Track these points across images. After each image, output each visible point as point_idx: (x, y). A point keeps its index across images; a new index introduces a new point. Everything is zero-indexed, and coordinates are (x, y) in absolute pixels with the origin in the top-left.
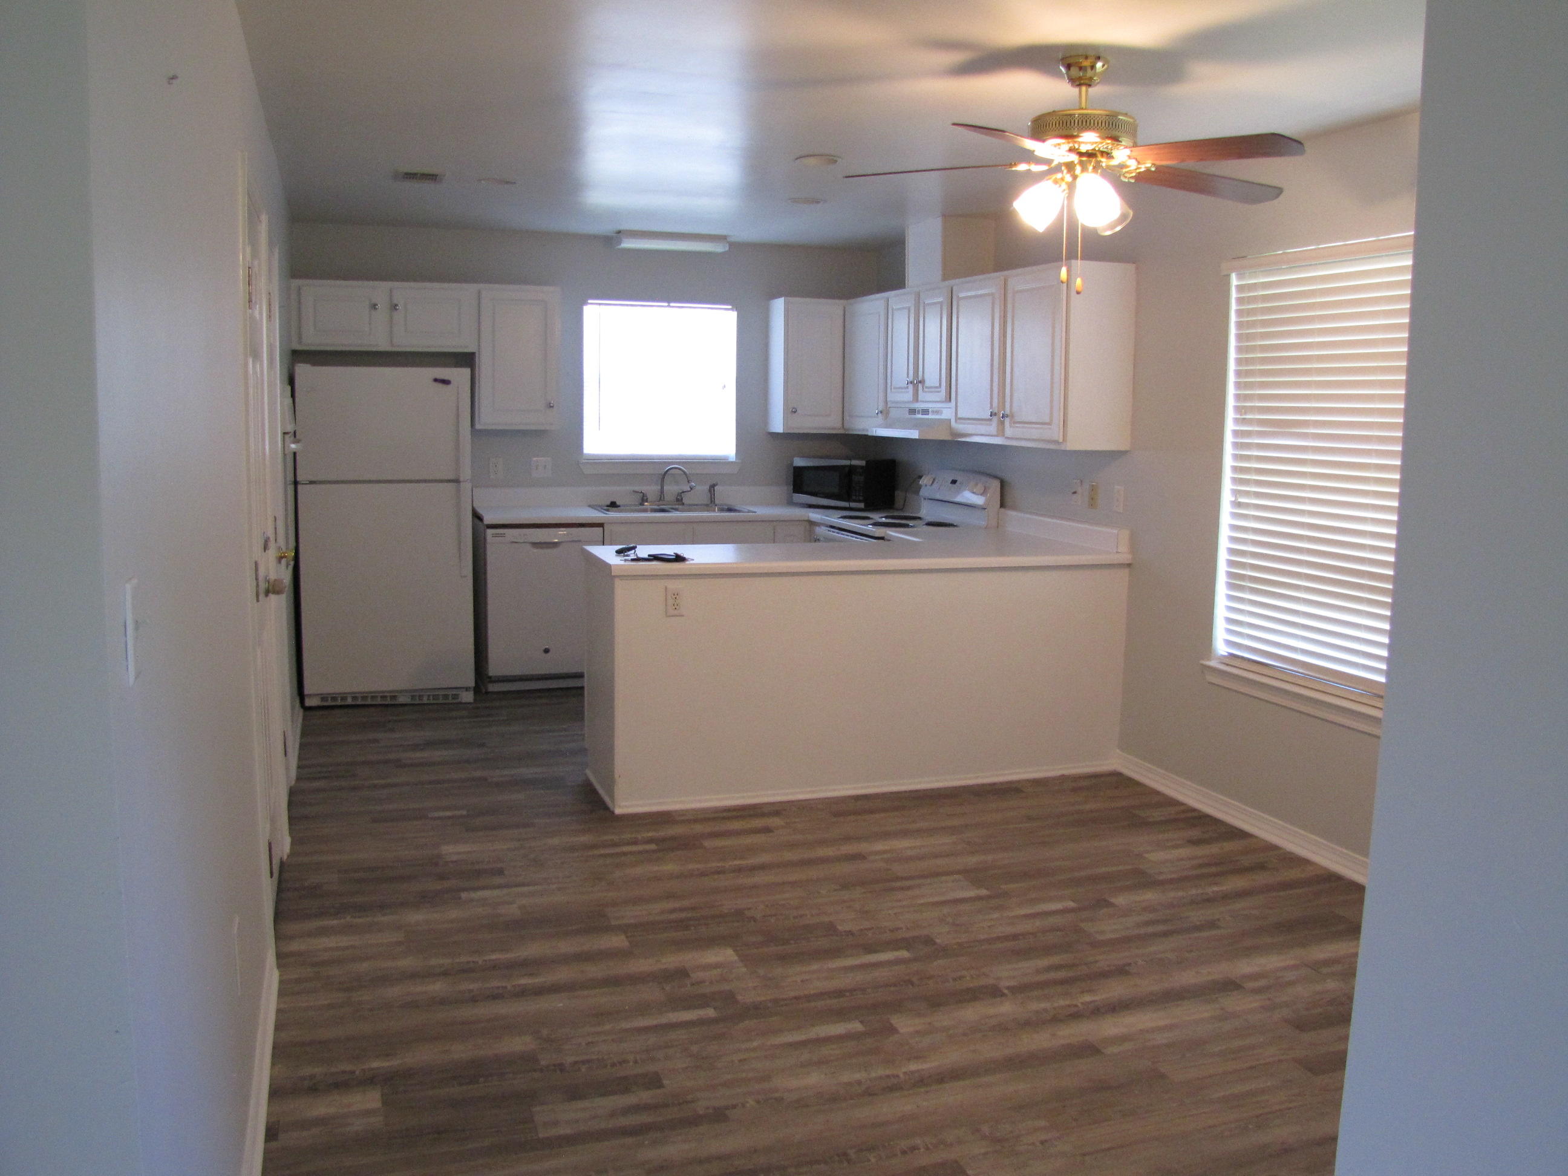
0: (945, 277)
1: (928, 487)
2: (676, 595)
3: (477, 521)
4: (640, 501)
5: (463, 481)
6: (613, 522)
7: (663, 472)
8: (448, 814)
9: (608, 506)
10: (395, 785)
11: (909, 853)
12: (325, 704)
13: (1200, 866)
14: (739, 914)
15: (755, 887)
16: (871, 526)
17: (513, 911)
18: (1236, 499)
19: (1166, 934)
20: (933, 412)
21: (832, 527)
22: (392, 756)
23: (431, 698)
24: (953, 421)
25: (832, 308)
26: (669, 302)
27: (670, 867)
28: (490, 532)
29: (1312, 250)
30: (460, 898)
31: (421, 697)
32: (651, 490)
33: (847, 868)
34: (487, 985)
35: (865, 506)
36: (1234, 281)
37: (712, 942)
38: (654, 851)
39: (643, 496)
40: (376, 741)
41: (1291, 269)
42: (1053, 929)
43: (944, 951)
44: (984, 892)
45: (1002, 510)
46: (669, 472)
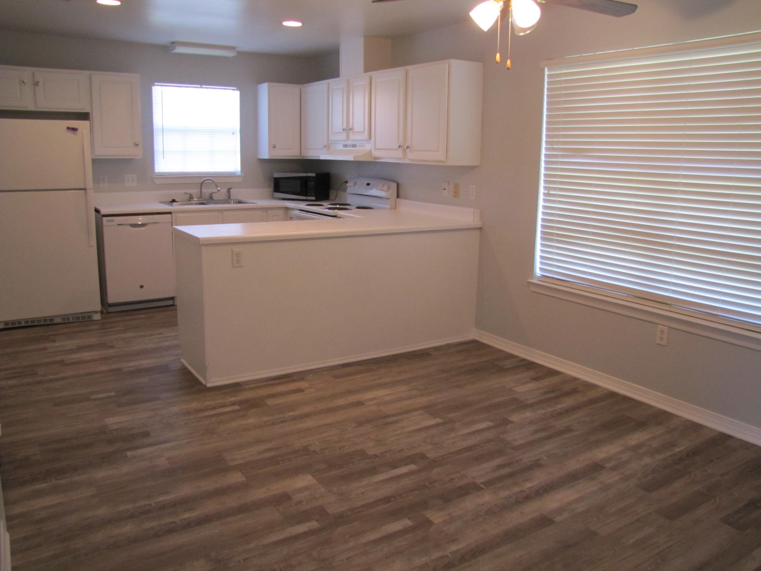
0: (366, 70)
1: (351, 188)
2: (238, 255)
3: (97, 213)
4: (189, 199)
5: (88, 189)
6: (176, 212)
7: (201, 181)
8: (105, 395)
9: (171, 202)
10: (64, 378)
11: (387, 398)
12: (7, 327)
13: (546, 393)
14: (305, 450)
15: (308, 429)
16: (327, 210)
17: (162, 462)
18: (548, 192)
19: (550, 437)
20: (359, 146)
21: (301, 210)
22: (58, 358)
23: (75, 319)
24: (373, 151)
25: (293, 89)
26: (201, 85)
27: (251, 421)
28: (105, 219)
29: (591, 55)
30: (127, 456)
31: (68, 319)
32: (195, 191)
33: (356, 412)
34: (138, 505)
35: (316, 198)
36: (547, 73)
37: (296, 471)
38: (238, 411)
39: (191, 196)
40: (45, 349)
41: (583, 66)
42: (488, 441)
43: (435, 463)
44: (439, 420)
45: (398, 199)
46: (205, 182)
